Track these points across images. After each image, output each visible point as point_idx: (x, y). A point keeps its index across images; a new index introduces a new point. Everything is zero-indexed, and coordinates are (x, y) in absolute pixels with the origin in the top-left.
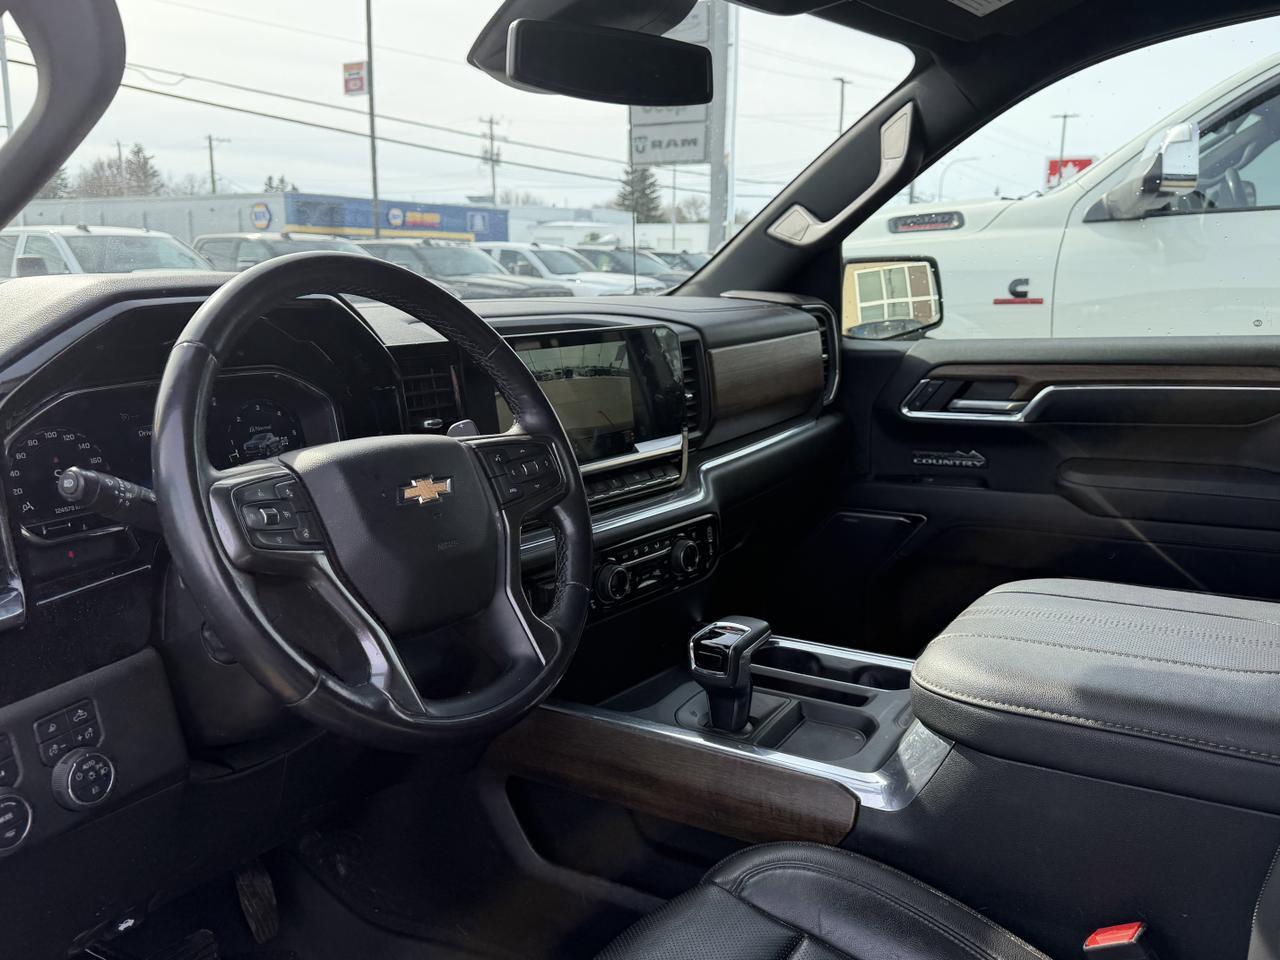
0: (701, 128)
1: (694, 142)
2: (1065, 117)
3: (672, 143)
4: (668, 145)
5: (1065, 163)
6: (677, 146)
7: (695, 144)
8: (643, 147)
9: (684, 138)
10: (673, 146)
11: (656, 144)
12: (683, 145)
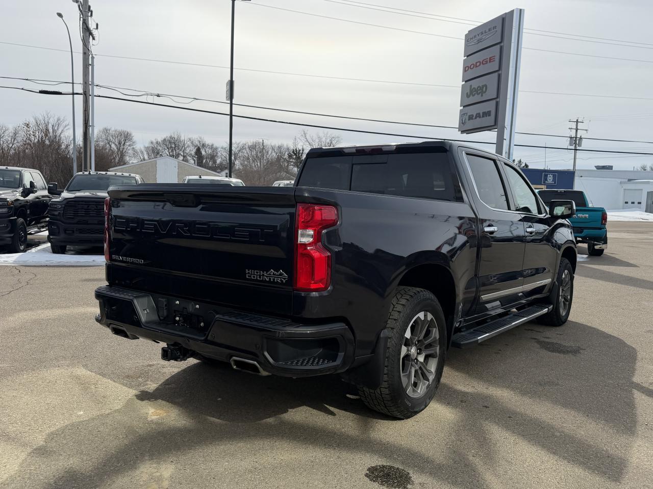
0: (494, 102)
1: (488, 114)
3: (478, 116)
6: (480, 117)
7: (490, 115)
8: (465, 120)
9: (483, 111)
10: (478, 118)
11: (471, 118)
12: (483, 117)
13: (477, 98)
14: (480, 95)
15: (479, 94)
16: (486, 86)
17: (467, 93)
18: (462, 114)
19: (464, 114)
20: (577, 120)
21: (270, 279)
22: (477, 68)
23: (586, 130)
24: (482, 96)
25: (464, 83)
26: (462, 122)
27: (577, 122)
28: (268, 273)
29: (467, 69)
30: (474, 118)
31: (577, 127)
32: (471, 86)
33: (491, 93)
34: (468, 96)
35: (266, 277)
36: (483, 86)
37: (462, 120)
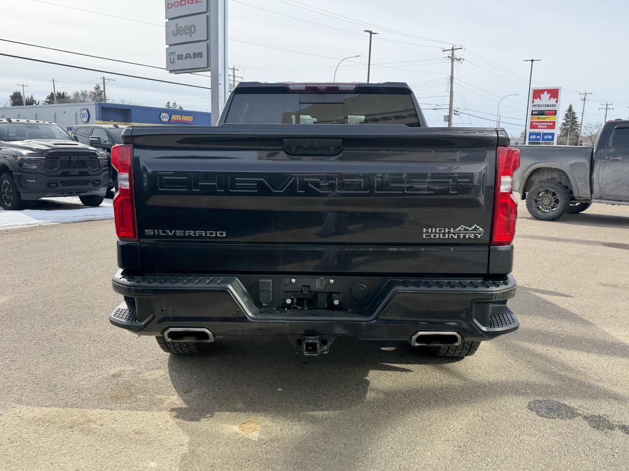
0: (204, 44)
1: (200, 55)
2: (532, 61)
3: (188, 56)
4: (186, 58)
5: (542, 91)
6: (191, 58)
7: (201, 57)
8: (173, 59)
9: (194, 52)
10: (188, 58)
11: (180, 57)
12: (194, 57)
13: (185, 38)
14: (189, 35)
15: (187, 34)
16: (194, 26)
17: (173, 32)
18: (169, 54)
19: (172, 53)
20: (234, 68)
21: (459, 236)
22: (182, 6)
23: (242, 78)
24: (191, 36)
25: (167, 20)
26: (170, 61)
27: (234, 69)
28: (457, 230)
29: (170, 6)
30: (184, 58)
31: (234, 74)
32: (177, 25)
33: (201, 34)
34: (175, 35)
35: (453, 235)
36: (191, 26)
37: (170, 60)
